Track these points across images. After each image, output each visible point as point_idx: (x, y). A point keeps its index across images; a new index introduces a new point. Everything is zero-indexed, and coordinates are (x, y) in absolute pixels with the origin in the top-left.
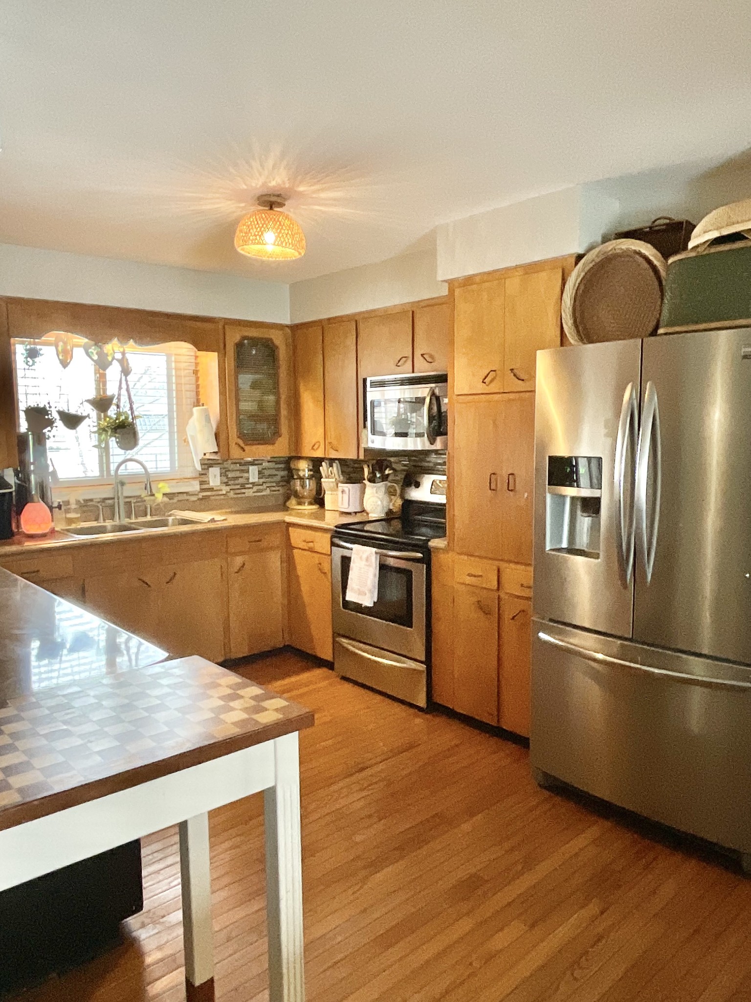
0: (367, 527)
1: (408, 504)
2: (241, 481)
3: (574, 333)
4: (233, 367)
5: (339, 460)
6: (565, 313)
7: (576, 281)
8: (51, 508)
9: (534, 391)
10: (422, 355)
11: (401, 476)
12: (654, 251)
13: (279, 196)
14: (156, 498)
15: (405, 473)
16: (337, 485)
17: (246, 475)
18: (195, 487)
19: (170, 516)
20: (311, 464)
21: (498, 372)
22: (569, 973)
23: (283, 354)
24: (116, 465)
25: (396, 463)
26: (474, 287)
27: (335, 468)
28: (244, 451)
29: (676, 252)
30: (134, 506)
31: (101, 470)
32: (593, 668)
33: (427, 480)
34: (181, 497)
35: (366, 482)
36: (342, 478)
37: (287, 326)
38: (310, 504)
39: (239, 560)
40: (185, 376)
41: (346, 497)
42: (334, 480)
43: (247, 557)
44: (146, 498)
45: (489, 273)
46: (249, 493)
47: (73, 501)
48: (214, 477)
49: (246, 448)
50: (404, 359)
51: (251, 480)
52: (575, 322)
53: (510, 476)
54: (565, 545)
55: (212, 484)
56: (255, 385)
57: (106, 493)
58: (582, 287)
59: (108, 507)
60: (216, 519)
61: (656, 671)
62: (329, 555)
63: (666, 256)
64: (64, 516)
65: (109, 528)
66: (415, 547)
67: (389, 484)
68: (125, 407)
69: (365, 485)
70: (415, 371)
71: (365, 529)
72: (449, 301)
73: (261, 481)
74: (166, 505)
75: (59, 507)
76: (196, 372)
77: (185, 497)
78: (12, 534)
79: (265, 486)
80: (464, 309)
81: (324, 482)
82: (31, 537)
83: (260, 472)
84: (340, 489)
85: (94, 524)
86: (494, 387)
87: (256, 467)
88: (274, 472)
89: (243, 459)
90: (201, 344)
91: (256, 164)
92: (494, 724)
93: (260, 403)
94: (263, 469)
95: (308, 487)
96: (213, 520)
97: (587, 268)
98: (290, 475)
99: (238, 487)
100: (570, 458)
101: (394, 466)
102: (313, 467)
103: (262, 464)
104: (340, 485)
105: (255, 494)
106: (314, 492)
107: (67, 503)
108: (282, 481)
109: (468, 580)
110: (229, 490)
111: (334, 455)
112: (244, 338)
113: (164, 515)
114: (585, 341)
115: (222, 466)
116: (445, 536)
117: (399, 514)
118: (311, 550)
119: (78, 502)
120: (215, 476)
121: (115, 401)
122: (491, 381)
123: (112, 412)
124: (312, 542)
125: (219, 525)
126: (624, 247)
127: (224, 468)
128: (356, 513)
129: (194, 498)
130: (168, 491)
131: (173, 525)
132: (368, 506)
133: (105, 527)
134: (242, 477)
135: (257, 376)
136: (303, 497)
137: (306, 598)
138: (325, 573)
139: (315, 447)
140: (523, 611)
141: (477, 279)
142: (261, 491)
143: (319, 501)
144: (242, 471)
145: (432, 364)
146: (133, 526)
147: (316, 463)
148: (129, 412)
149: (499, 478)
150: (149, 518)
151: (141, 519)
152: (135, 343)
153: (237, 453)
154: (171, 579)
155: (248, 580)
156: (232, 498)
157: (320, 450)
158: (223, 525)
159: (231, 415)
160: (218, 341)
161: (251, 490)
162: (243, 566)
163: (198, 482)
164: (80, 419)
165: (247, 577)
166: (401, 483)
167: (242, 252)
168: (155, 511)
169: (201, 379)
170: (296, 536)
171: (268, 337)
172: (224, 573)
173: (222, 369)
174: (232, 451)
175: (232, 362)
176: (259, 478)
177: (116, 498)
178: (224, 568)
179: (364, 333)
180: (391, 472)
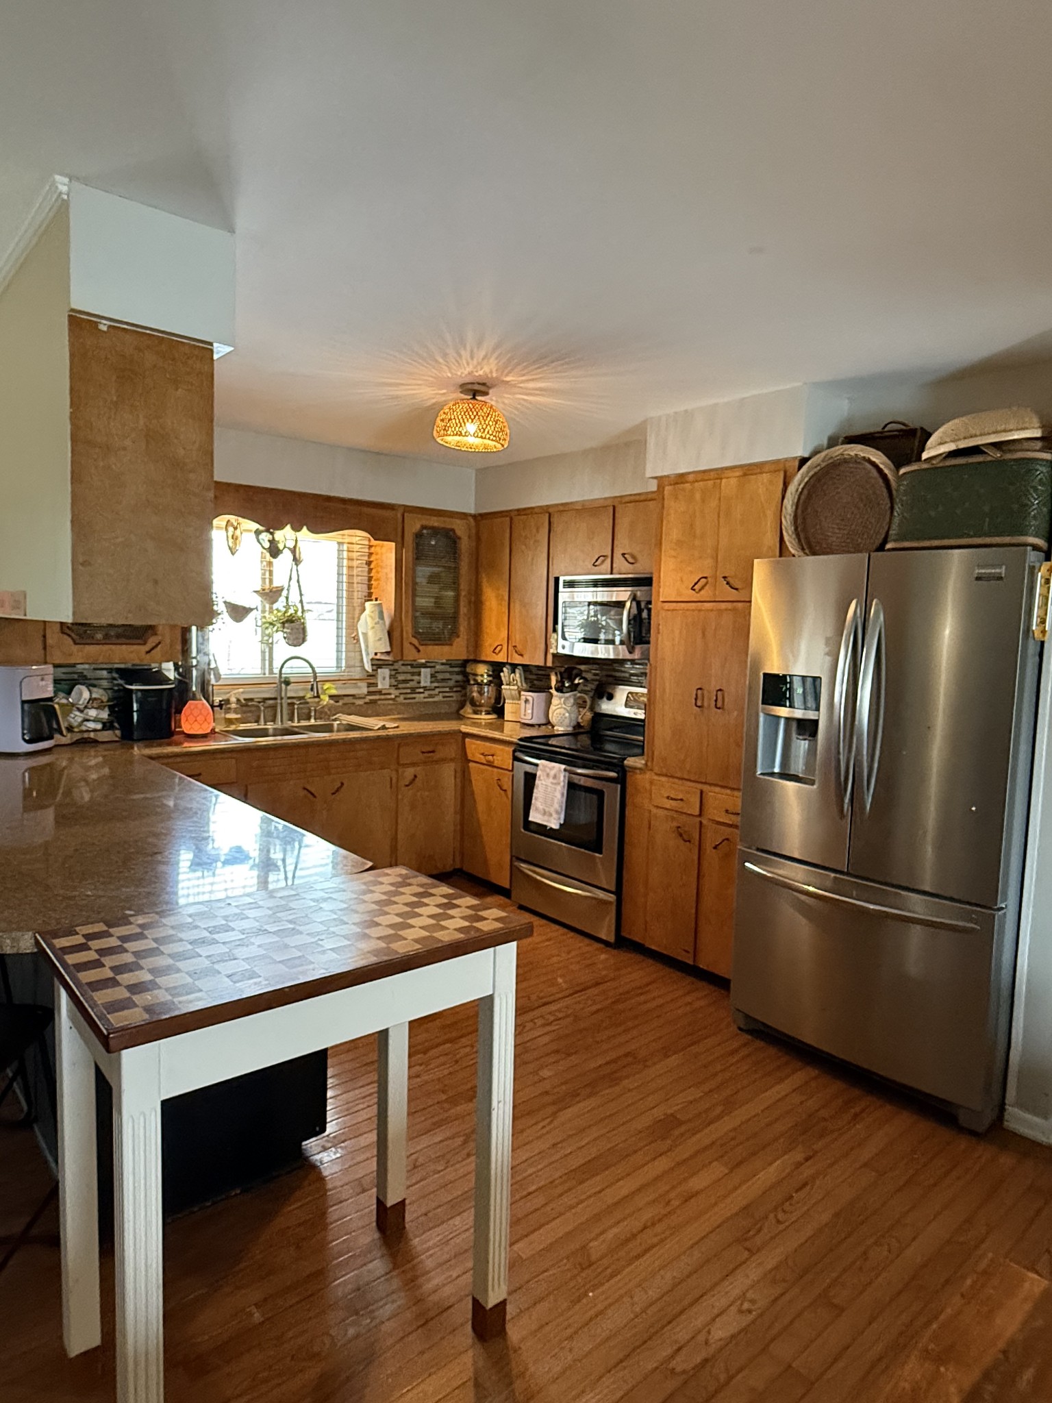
0: (553, 741)
1: (599, 717)
2: (411, 684)
3: (795, 542)
4: (411, 559)
5: (523, 666)
6: (786, 521)
7: (799, 485)
8: (212, 706)
9: (750, 602)
10: (623, 555)
11: (590, 687)
12: (885, 459)
13: (484, 384)
14: (322, 700)
15: (597, 683)
16: (519, 693)
17: (416, 678)
18: (363, 689)
19: (335, 720)
20: (491, 668)
21: (709, 579)
22: (772, 1216)
23: (465, 545)
24: (280, 662)
25: (586, 671)
26: (687, 485)
27: (518, 675)
28: (419, 651)
29: (908, 463)
30: (298, 706)
31: (263, 667)
32: (803, 902)
33: (622, 693)
34: (346, 700)
35: (553, 691)
36: (524, 685)
37: (471, 515)
38: (488, 713)
39: (409, 772)
40: (357, 567)
41: (529, 706)
42: (516, 687)
43: (418, 769)
44: (309, 700)
45: (704, 472)
46: (420, 698)
47: (233, 699)
48: (384, 680)
49: (421, 648)
50: (602, 558)
51: (422, 684)
52: (796, 529)
53: (719, 692)
54: (777, 770)
55: (380, 687)
56: (432, 579)
57: (268, 692)
58: (806, 492)
59: (270, 708)
60: (387, 726)
61: (872, 907)
62: (509, 771)
63: (898, 466)
64: (223, 715)
65: (271, 732)
66: (609, 766)
67: (579, 695)
68: (294, 598)
69: (551, 695)
70: (614, 571)
71: (550, 742)
72: (657, 497)
73: (436, 684)
74: (330, 708)
75: (220, 706)
76: (369, 563)
77: (350, 700)
78: (172, 734)
79: (437, 690)
80: (675, 509)
81: (506, 689)
82: (192, 738)
83: (432, 676)
84: (523, 698)
85: (254, 726)
86: (704, 594)
87: (429, 670)
88: (448, 676)
89: (415, 661)
90: (378, 532)
91: (465, 354)
92: (691, 962)
93: (438, 599)
94: (436, 672)
95: (486, 694)
96: (384, 728)
97: (811, 473)
98: (466, 679)
99: (409, 691)
100: (785, 676)
101: (584, 675)
102: (493, 671)
103: (434, 667)
104: (523, 693)
105: (426, 700)
106: (493, 701)
107: (228, 701)
108: (456, 686)
109: (669, 804)
110: (398, 694)
111: (517, 660)
112: (424, 527)
113: (329, 719)
114: (807, 551)
115: (392, 667)
116: (643, 754)
117: (587, 728)
118: (490, 764)
119: (238, 700)
120: (385, 678)
121: (284, 593)
122: (702, 588)
123: (280, 604)
124: (493, 755)
125: (391, 732)
126: (852, 453)
127: (394, 670)
128: (539, 725)
129: (360, 702)
130: (334, 692)
131: (338, 731)
132: (553, 718)
133: (267, 729)
134: (413, 680)
135: (436, 570)
136: (481, 705)
137: (482, 817)
138: (505, 791)
139: (497, 651)
140: (727, 839)
141: (691, 478)
142: (431, 696)
143: (498, 710)
144: (413, 674)
145: (635, 565)
146: (296, 730)
147: (497, 668)
148: (299, 606)
149: (705, 692)
150: (312, 721)
151: (304, 723)
152: (308, 529)
153: (410, 654)
154: (338, 790)
155: (419, 794)
156: (401, 704)
157: (501, 654)
158: (395, 733)
159: (407, 612)
160: (396, 529)
161: (422, 695)
162: (414, 780)
163: (366, 685)
164: (247, 611)
165: (418, 791)
166: (591, 694)
167: (442, 442)
168: (320, 714)
169: (374, 571)
170: (473, 748)
171: (449, 527)
172: (394, 785)
173: (398, 561)
174: (405, 652)
175: (410, 554)
176: (431, 682)
177: (279, 698)
178: (394, 781)
179: (557, 528)
180: (581, 681)
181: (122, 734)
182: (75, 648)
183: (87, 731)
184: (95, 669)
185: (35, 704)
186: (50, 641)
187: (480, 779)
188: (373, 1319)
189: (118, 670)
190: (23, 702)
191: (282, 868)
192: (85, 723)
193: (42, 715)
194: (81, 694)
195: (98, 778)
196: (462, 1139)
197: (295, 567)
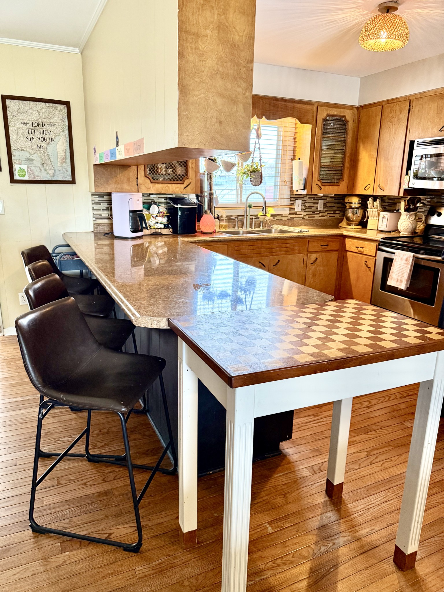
0: (402, 240)
1: (429, 227)
2: (313, 209)
4: (320, 134)
5: (382, 196)
11: (427, 208)
14: (267, 217)
15: (431, 206)
16: (379, 213)
17: (316, 205)
18: (287, 211)
19: (273, 228)
20: (361, 199)
23: (351, 126)
24: (247, 196)
25: (423, 199)
27: (378, 202)
28: (321, 189)
31: (237, 198)
34: (279, 217)
35: (402, 211)
36: (382, 208)
37: (356, 107)
38: (357, 225)
39: (313, 256)
40: (288, 141)
41: (385, 220)
42: (376, 210)
43: (318, 254)
44: (260, 217)
46: (317, 217)
47: (224, 215)
49: (322, 187)
51: (319, 209)
55: (296, 210)
56: (331, 147)
57: (240, 212)
59: (240, 220)
60: (303, 231)
62: (374, 256)
65: (241, 232)
67: (418, 214)
68: (257, 160)
69: (400, 214)
71: (400, 240)
73: (326, 209)
74: (271, 221)
75: (218, 218)
76: (295, 138)
77: (280, 217)
78: (196, 232)
79: (326, 213)
81: (370, 211)
82: (204, 233)
83: (325, 204)
84: (381, 215)
85: (233, 230)
87: (322, 201)
88: (333, 204)
89: (317, 195)
90: (303, 118)
93: (333, 159)
94: (327, 202)
96: (301, 231)
98: (344, 206)
99: (311, 213)
101: (422, 201)
103: (326, 199)
104: (381, 213)
105: (320, 218)
106: (360, 218)
107: (222, 216)
108: (338, 210)
110: (305, 215)
111: (380, 193)
112: (328, 115)
113: (270, 227)
115: (303, 199)
117: (421, 234)
118: (361, 253)
119: (226, 216)
120: (299, 205)
123: (249, 162)
124: (362, 248)
125: (305, 234)
127: (304, 201)
128: (392, 231)
129: (285, 218)
130: (273, 213)
131: (275, 233)
132: (400, 227)
133: (239, 232)
134: (314, 207)
135: (332, 141)
136: (353, 221)
138: (370, 268)
139: (366, 188)
142: (323, 216)
143: (363, 224)
144: (314, 203)
146: (253, 231)
147: (364, 199)
148: (259, 162)
150: (261, 228)
151: (257, 228)
152: (266, 118)
153: (315, 190)
154: (276, 264)
155: (318, 268)
156: (306, 220)
157: (369, 190)
158: (307, 234)
159: (316, 166)
160: (313, 117)
161: (318, 215)
162: (316, 260)
163: (289, 209)
164: (233, 165)
165: (317, 267)
166: (426, 213)
167: (362, 46)
168: (265, 224)
169: (297, 143)
170: (350, 244)
171: (342, 114)
172: (305, 263)
173: (313, 136)
174: (313, 189)
175: (320, 131)
176: (324, 208)
177: (245, 216)
178: (305, 260)
179: (415, 109)
180: (421, 205)
181: (173, 230)
182: (151, 185)
183: (157, 228)
184: (159, 198)
185: (135, 213)
186: (140, 181)
187: (353, 261)
188: (334, 544)
189: (170, 199)
190: (130, 212)
191: (244, 303)
192: (157, 224)
193: (138, 219)
194: (155, 209)
195: (162, 253)
196: (366, 453)
197: (257, 140)
